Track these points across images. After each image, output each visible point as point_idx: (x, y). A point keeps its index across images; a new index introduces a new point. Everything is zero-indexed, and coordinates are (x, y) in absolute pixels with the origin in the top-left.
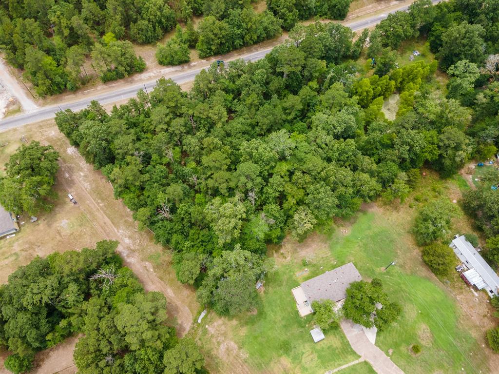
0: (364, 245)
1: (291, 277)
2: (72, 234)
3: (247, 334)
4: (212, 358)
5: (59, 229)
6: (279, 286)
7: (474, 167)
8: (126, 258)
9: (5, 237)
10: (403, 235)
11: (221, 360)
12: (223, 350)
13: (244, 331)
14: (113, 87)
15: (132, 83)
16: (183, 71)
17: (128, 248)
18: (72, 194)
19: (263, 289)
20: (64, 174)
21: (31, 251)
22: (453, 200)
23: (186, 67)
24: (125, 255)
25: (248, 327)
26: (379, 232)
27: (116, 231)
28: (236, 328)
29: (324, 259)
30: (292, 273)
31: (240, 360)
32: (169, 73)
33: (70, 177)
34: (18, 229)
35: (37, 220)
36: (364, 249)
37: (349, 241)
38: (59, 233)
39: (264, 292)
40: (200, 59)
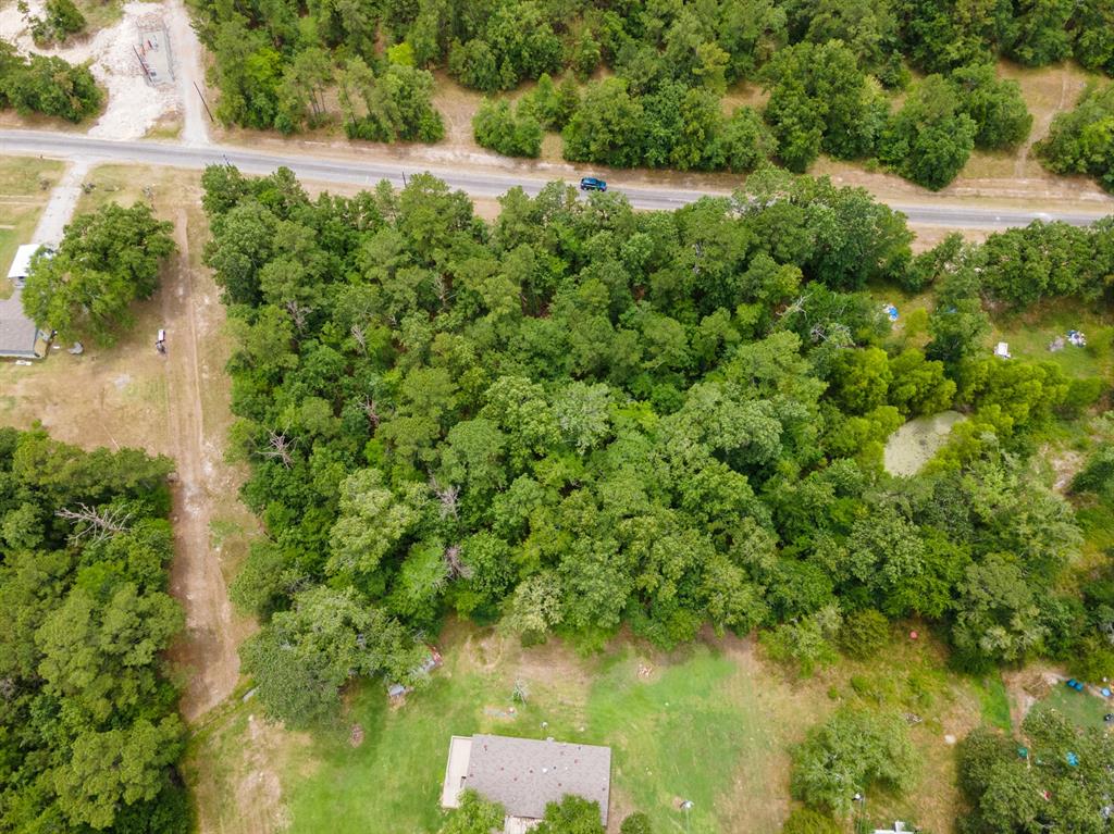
0: (669, 723)
1: (471, 708)
2: (122, 408)
3: (315, 780)
4: (220, 788)
5: (107, 386)
6: (437, 714)
7: (1055, 682)
8: (187, 501)
9: (15, 359)
10: (772, 752)
11: (235, 802)
12: (251, 786)
13: (312, 769)
14: (362, 153)
15: (401, 158)
16: (514, 173)
17: (203, 484)
18: (168, 332)
19: (401, 702)
20: (177, 287)
21: (38, 406)
22: (948, 733)
23: (525, 167)
24: (189, 494)
25: (326, 765)
26: (721, 714)
27: (201, 439)
28: (300, 754)
29: (563, 708)
30: (478, 702)
31: (267, 825)
32: (486, 165)
33: (185, 297)
34: (42, 355)
35: (82, 354)
36: (662, 734)
37: (640, 697)
38: (103, 396)
39: (401, 709)
40: (564, 161)
